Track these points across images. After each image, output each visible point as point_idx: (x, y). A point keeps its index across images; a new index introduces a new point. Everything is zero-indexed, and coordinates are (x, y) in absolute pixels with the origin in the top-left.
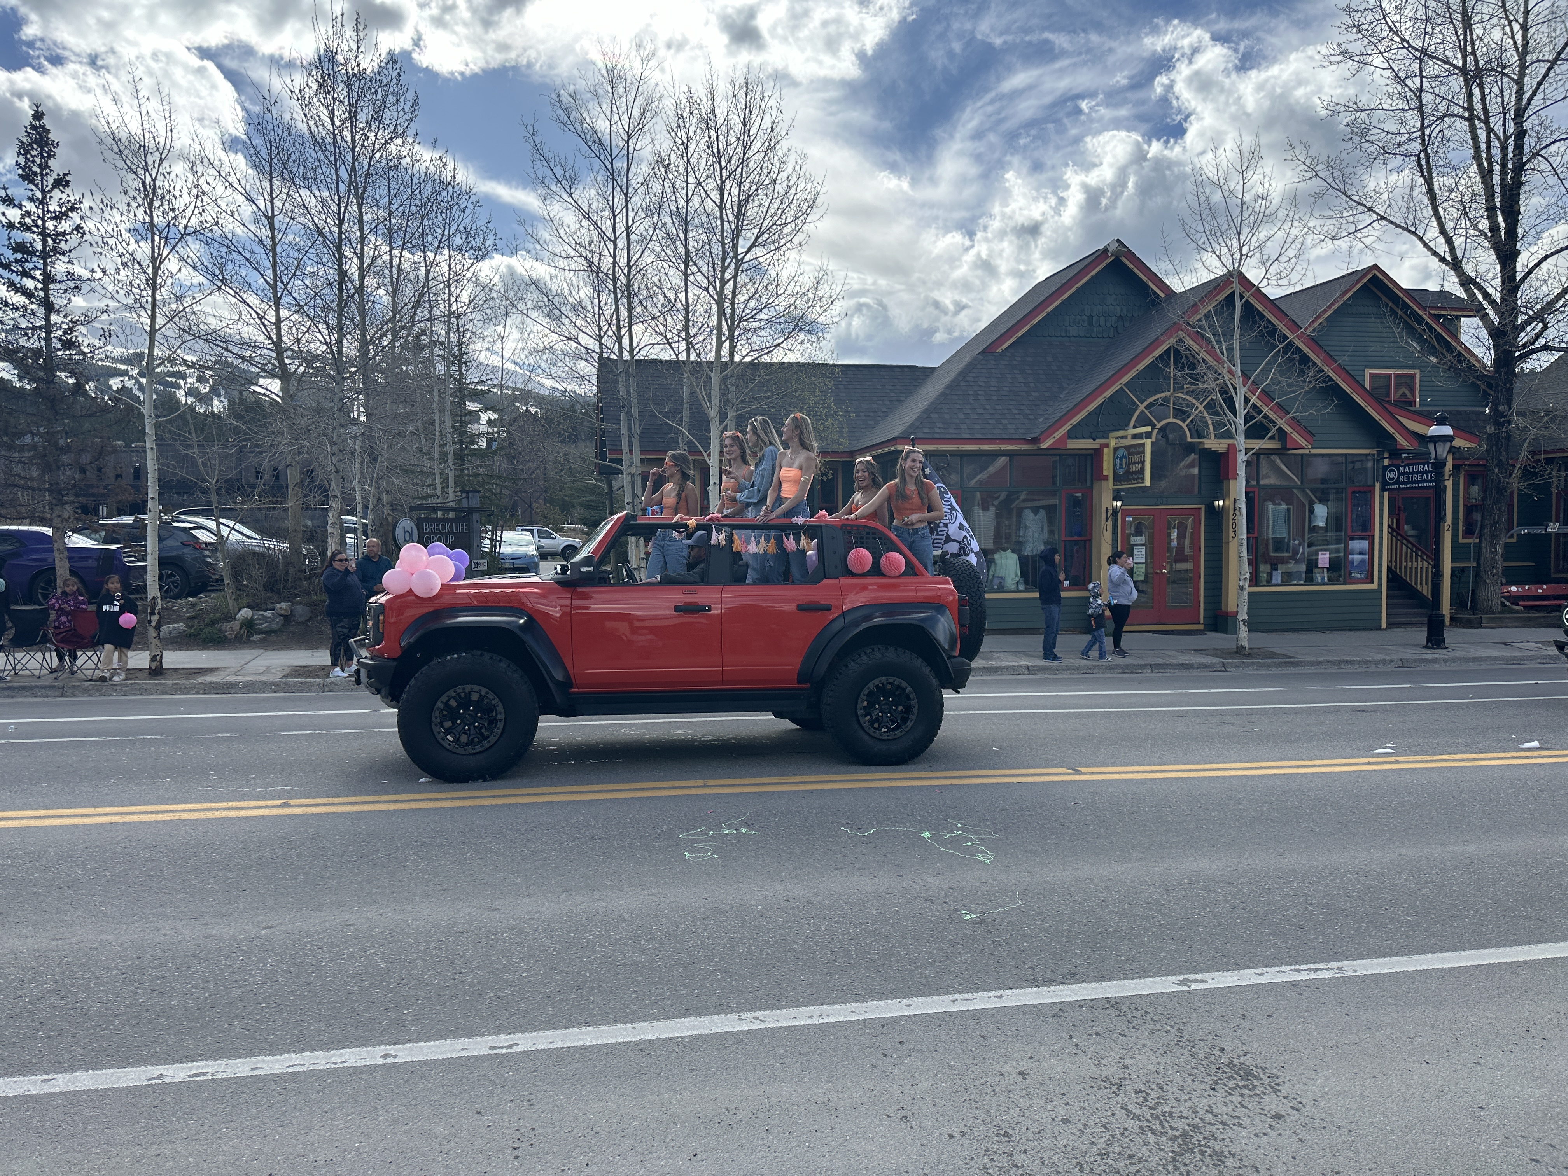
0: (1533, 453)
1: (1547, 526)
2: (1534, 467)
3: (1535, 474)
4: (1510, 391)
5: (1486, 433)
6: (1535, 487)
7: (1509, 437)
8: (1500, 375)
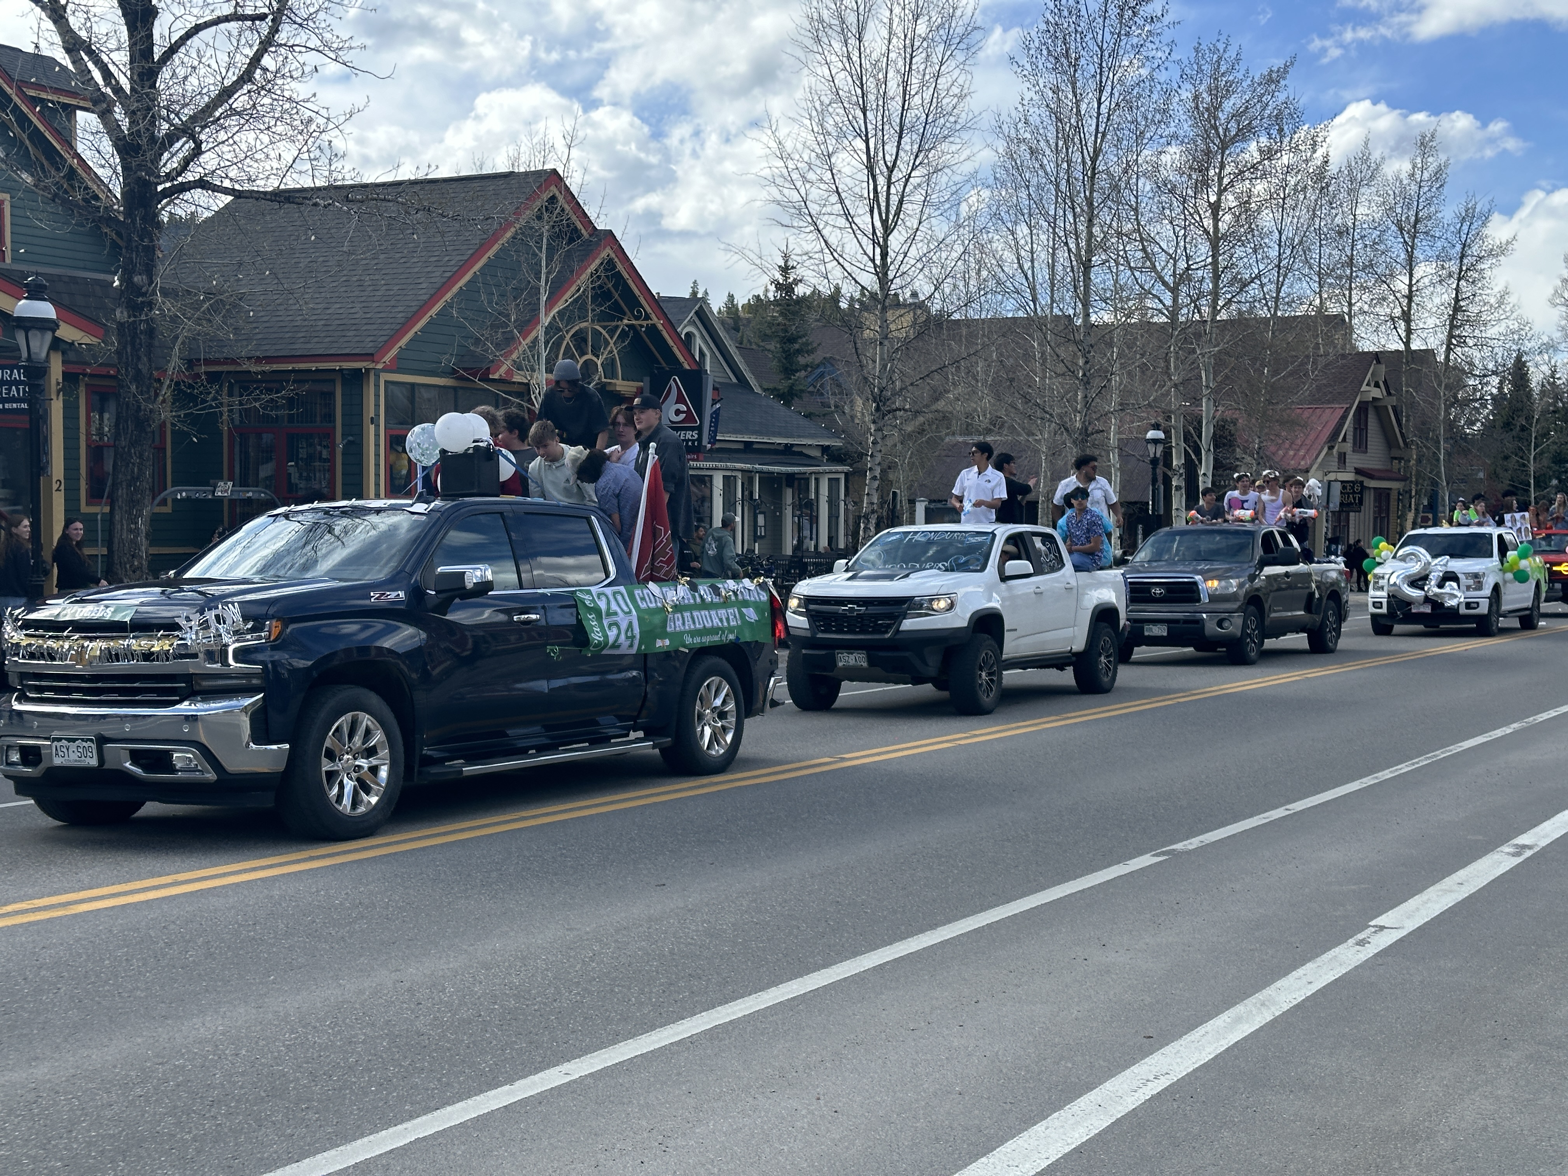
0: (191, 363)
1: (215, 487)
2: (190, 386)
3: (193, 398)
4: (150, 250)
5: (114, 320)
6: (193, 420)
7: (151, 332)
8: (134, 222)
